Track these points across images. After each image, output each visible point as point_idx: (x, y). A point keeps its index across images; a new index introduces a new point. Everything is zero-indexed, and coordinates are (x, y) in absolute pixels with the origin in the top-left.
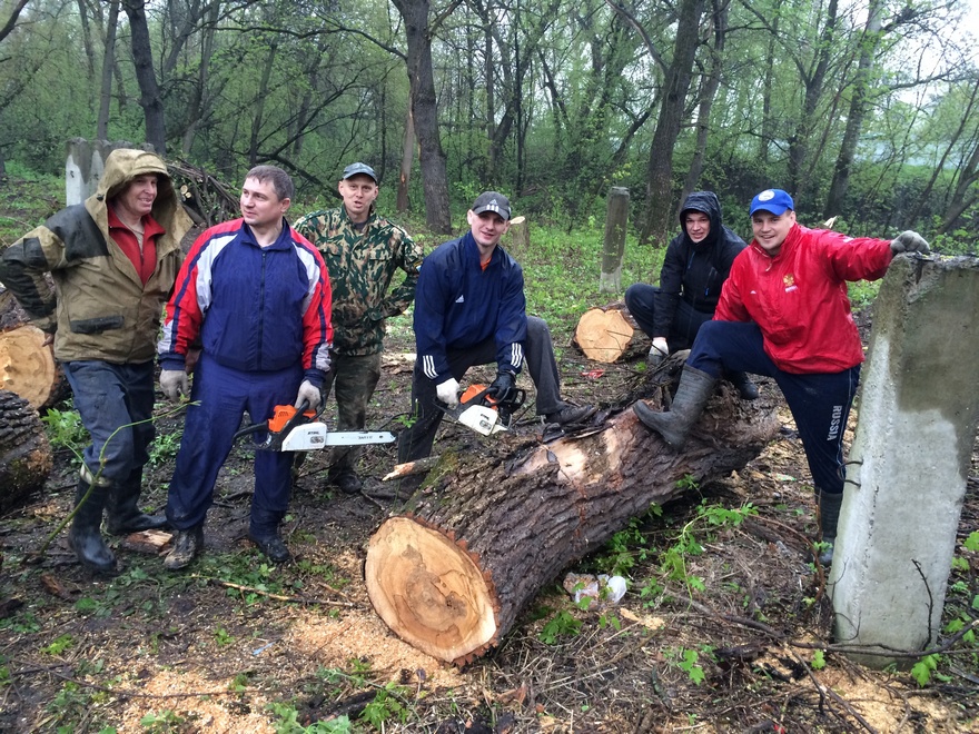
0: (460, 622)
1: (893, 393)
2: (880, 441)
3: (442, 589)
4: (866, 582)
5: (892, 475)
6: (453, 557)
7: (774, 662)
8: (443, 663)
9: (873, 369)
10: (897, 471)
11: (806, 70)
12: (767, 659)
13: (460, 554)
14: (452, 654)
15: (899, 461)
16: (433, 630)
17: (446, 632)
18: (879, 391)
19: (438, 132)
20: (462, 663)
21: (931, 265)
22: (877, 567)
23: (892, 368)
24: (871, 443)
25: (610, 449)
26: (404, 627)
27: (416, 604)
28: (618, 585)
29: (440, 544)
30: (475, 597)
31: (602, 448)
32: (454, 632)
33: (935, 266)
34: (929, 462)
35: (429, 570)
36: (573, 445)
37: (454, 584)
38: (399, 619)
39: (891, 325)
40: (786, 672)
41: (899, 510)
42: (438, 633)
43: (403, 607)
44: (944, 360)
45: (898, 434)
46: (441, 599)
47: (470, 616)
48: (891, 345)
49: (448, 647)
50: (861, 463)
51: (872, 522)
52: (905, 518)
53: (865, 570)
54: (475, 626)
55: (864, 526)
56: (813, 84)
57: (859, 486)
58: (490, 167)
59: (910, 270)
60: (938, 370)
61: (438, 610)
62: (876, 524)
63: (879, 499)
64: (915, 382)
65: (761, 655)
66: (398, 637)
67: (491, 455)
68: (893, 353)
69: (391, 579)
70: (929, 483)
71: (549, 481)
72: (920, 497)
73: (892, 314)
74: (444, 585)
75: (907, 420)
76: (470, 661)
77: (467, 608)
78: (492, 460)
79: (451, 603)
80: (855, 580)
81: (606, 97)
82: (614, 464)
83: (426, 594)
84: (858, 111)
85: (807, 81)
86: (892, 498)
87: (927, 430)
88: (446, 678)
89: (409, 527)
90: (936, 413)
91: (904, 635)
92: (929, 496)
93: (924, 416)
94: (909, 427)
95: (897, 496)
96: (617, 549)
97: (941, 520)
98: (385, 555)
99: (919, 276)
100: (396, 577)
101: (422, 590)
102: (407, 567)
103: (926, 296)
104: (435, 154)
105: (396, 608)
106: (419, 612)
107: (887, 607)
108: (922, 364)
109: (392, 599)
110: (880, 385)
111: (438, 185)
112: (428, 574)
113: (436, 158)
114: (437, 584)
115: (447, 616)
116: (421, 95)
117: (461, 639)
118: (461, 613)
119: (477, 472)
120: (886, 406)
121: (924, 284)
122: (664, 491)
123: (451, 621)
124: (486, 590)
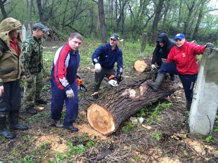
0: (107, 126)
1: (204, 79)
2: (201, 89)
3: (103, 119)
4: (196, 120)
5: (203, 97)
6: (106, 113)
7: (175, 137)
8: (103, 135)
9: (200, 73)
10: (204, 96)
11: (189, 7)
12: (174, 136)
13: (108, 112)
14: (105, 133)
15: (205, 94)
16: (101, 128)
17: (104, 128)
18: (201, 78)
19: (104, 20)
20: (107, 135)
21: (214, 50)
22: (199, 117)
23: (204, 73)
24: (199, 90)
25: (141, 91)
26: (95, 127)
27: (98, 122)
28: (141, 119)
29: (103, 110)
30: (110, 121)
31: (140, 90)
32: (106, 128)
33: (215, 51)
34: (212, 94)
35: (101, 115)
36: (133, 89)
37: (106, 118)
38: (94, 125)
39: (204, 64)
40: (178, 139)
41: (204, 104)
42: (102, 129)
43: (95, 123)
44: (216, 71)
45: (205, 88)
46: (103, 121)
47: (109, 125)
48: (204, 68)
49: (104, 132)
50: (196, 94)
51: (198, 107)
52: (206, 106)
53: (196, 117)
54: (110, 127)
55: (196, 108)
56: (190, 10)
57: (196, 99)
58: (116, 28)
59: (209, 51)
60: (214, 74)
61: (102, 124)
62: (199, 107)
63: (200, 102)
64: (209, 77)
65: (172, 135)
66: (94, 129)
67: (115, 91)
68: (205, 70)
69: (92, 117)
70: (211, 99)
71: (128, 97)
72: (209, 102)
73: (205, 61)
74: (104, 119)
75: (207, 85)
76: (109, 135)
77: (109, 124)
78: (115, 92)
79: (105, 122)
80: (194, 119)
81: (143, 12)
82: (142, 94)
83: (100, 120)
84: (201, 16)
85: (189, 9)
86: (203, 102)
87: (211, 87)
88: (104, 138)
89: (97, 106)
90: (214, 83)
91: (204, 132)
92: (211, 102)
93: (211, 84)
94: (207, 86)
95: (204, 101)
96: (142, 112)
97: (214, 107)
98: (91, 112)
99: (211, 53)
100: (94, 116)
101: (99, 119)
102: (96, 114)
103: (212, 57)
104: (104, 25)
105: (93, 123)
106: (98, 124)
107: (201, 126)
108: (211, 72)
109: (92, 121)
110: (201, 77)
111: (104, 32)
112: (100, 116)
113: (104, 26)
114: (102, 118)
115: (104, 125)
116: (101, 12)
117: (107, 130)
118: (107, 125)
119: (112, 95)
120: (202, 81)
121: (212, 54)
122: (153, 100)
123: (105, 126)
124: (113, 120)
